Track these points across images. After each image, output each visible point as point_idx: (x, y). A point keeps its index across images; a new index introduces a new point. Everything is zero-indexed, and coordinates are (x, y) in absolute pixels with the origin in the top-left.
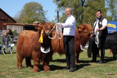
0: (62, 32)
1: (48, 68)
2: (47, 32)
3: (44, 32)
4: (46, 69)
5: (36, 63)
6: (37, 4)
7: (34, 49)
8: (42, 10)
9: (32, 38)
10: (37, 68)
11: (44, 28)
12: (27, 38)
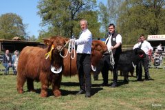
0: (76, 49)
1: (59, 92)
2: (59, 48)
3: (55, 47)
4: (56, 94)
5: (44, 86)
6: (15, 15)
7: (43, 69)
8: (21, 23)
9: (39, 56)
10: (46, 93)
11: (55, 43)
12: (32, 56)
